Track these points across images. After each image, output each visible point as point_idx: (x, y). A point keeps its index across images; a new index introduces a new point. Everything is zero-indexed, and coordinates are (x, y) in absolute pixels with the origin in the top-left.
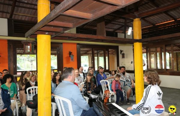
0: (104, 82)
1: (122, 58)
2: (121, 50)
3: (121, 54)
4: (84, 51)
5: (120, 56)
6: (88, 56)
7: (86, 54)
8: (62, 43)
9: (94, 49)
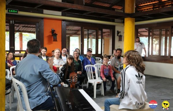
0: (90, 67)
1: (119, 41)
2: (118, 31)
3: (118, 35)
4: (74, 30)
5: (117, 38)
6: (78, 37)
7: (75, 34)
8: (42, 18)
9: (83, 28)
